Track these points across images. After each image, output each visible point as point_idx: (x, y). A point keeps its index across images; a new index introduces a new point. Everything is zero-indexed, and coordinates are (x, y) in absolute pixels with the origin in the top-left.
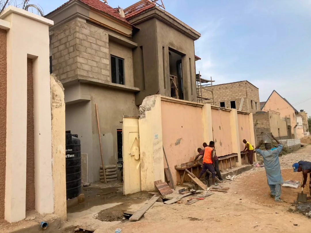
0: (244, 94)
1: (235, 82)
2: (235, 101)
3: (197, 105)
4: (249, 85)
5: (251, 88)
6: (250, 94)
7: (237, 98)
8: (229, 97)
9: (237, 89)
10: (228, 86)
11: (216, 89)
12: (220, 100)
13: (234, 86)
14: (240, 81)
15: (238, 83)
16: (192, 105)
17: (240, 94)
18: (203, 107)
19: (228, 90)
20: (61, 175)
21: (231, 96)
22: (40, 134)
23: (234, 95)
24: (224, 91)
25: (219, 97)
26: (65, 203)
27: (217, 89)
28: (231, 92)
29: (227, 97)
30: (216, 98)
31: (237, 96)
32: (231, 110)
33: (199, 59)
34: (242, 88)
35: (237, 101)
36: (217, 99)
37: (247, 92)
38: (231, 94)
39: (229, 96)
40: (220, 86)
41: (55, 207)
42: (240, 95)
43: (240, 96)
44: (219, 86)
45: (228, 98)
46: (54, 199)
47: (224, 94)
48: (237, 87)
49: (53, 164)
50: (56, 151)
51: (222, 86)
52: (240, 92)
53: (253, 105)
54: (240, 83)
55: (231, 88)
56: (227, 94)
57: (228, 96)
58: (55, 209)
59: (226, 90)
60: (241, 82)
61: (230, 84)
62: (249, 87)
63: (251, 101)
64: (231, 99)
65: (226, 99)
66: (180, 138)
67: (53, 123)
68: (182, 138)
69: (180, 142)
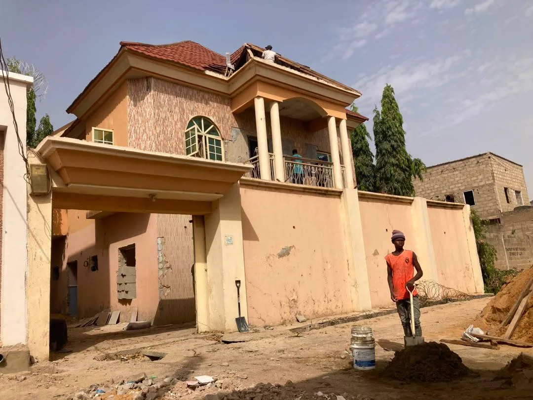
0: (488, 178)
1: (469, 157)
2: (472, 191)
3: (327, 191)
4: (497, 160)
5: (504, 166)
6: (501, 177)
7: (476, 185)
8: (460, 185)
9: (474, 168)
10: (456, 165)
11: (435, 172)
12: (444, 191)
13: (469, 163)
14: (478, 154)
15: (474, 159)
16: (315, 191)
17: (480, 177)
18: (342, 195)
19: (457, 173)
20: (41, 292)
21: (464, 182)
22: (6, 232)
23: (469, 180)
24: (450, 174)
25: (443, 187)
26: (46, 334)
27: (437, 172)
28: (464, 175)
29: (457, 185)
30: (437, 188)
31: (475, 182)
32: (413, 200)
33: (365, 120)
34: (482, 167)
35: (476, 190)
36: (439, 189)
37: (493, 173)
38: (464, 180)
39: (461, 183)
40: (443, 166)
41: (28, 338)
42: (481, 179)
43: (481, 182)
44: (441, 167)
45: (459, 187)
46: (28, 327)
47: (452, 180)
48: (473, 166)
49: (28, 276)
50: (34, 257)
51: (447, 166)
52: (480, 175)
53: (511, 196)
54: (478, 158)
55: (463, 169)
56: (457, 179)
57: (458, 183)
58: (28, 342)
59: (455, 173)
60: (480, 155)
61: (461, 162)
62: (499, 164)
63: (506, 189)
64: (464, 188)
65: (456, 189)
66: (289, 246)
67: (29, 217)
68: (293, 246)
69: (290, 252)
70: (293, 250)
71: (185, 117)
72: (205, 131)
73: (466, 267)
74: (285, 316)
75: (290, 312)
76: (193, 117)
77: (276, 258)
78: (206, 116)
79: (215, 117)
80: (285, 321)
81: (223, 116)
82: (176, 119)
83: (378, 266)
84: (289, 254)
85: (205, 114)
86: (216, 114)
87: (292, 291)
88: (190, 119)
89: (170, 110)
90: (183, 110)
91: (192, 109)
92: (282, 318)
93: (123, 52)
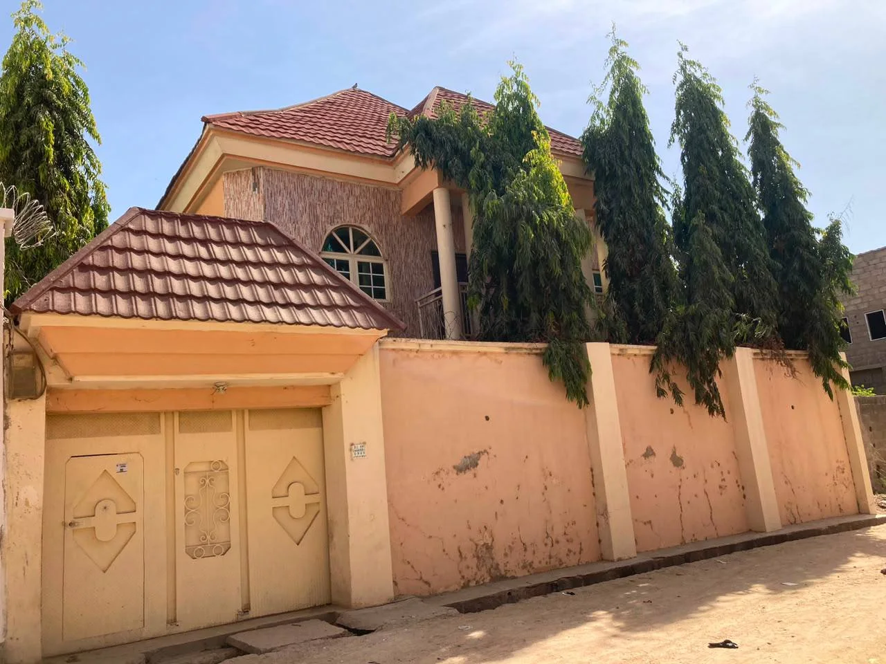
8: (859, 300)
13: (874, 261)
21: (867, 295)
23: (876, 292)
29: (853, 302)
39: (861, 297)
45: (856, 305)
50: (15, 501)
64: (866, 305)
66: (477, 452)
67: (7, 436)
68: (485, 451)
69: (479, 462)
70: (484, 458)
71: (320, 228)
72: (355, 249)
73: (839, 467)
74: (468, 574)
75: (477, 567)
76: (333, 227)
77: (453, 474)
78: (357, 224)
79: (372, 225)
80: (469, 581)
81: (386, 222)
82: (303, 235)
83: (652, 476)
84: (477, 465)
85: (355, 221)
86: (374, 220)
87: (483, 529)
88: (328, 233)
89: (292, 221)
90: (316, 218)
91: (331, 214)
92: (463, 577)
93: (208, 132)
